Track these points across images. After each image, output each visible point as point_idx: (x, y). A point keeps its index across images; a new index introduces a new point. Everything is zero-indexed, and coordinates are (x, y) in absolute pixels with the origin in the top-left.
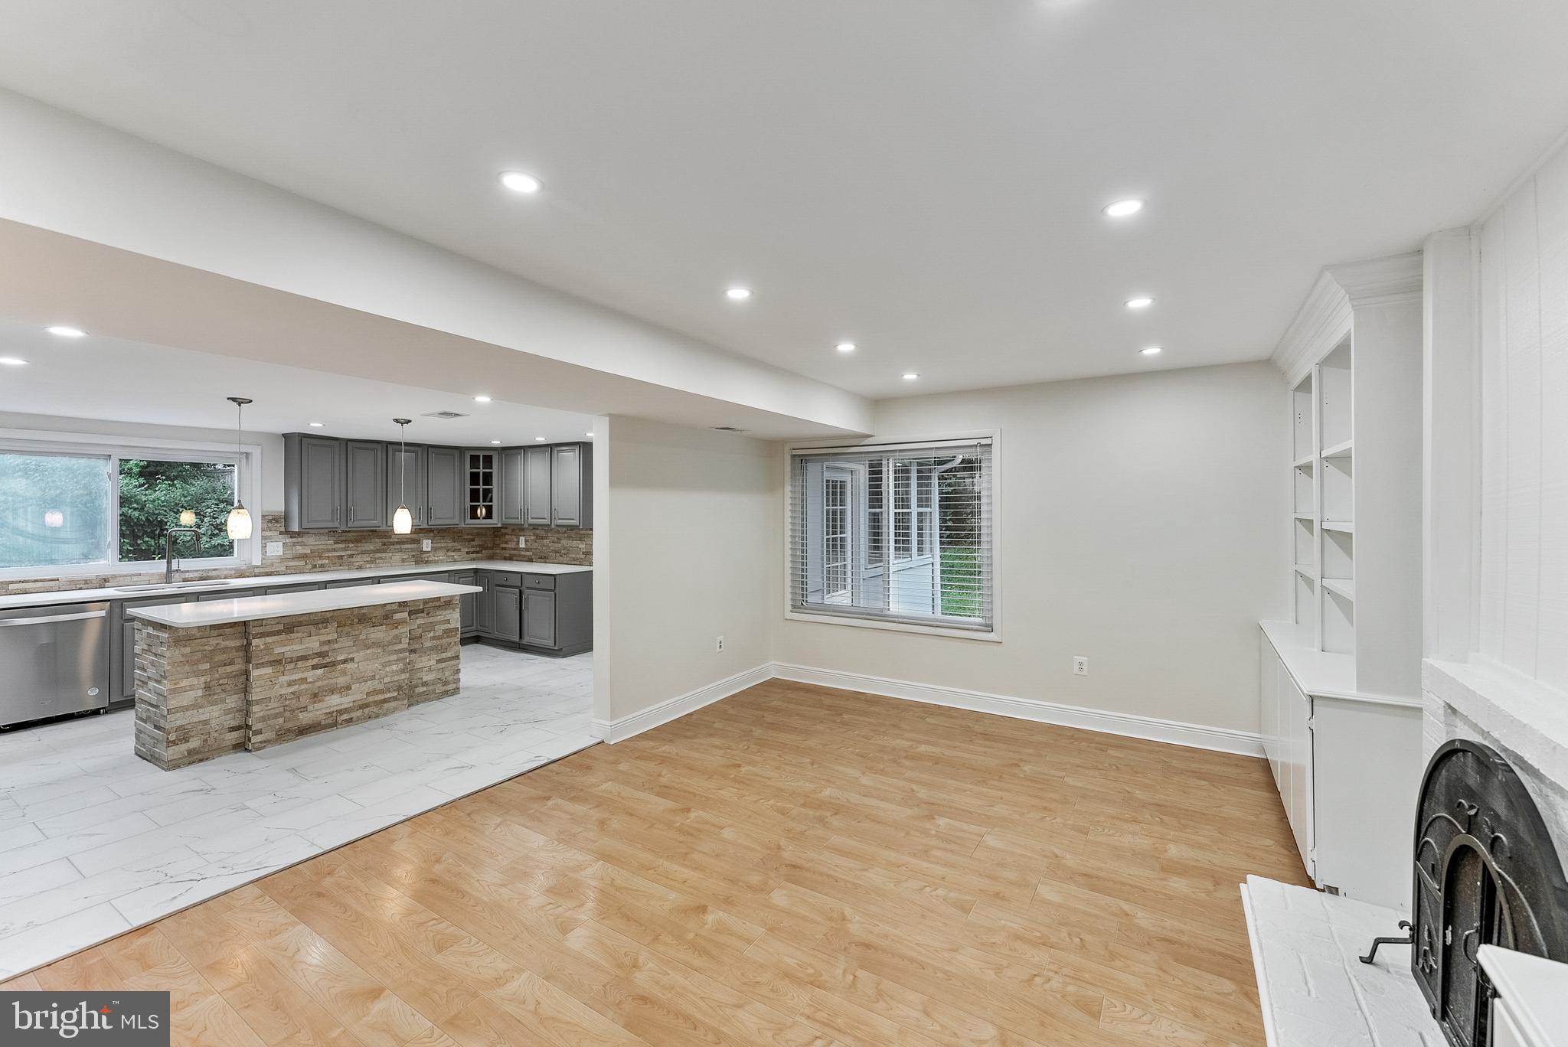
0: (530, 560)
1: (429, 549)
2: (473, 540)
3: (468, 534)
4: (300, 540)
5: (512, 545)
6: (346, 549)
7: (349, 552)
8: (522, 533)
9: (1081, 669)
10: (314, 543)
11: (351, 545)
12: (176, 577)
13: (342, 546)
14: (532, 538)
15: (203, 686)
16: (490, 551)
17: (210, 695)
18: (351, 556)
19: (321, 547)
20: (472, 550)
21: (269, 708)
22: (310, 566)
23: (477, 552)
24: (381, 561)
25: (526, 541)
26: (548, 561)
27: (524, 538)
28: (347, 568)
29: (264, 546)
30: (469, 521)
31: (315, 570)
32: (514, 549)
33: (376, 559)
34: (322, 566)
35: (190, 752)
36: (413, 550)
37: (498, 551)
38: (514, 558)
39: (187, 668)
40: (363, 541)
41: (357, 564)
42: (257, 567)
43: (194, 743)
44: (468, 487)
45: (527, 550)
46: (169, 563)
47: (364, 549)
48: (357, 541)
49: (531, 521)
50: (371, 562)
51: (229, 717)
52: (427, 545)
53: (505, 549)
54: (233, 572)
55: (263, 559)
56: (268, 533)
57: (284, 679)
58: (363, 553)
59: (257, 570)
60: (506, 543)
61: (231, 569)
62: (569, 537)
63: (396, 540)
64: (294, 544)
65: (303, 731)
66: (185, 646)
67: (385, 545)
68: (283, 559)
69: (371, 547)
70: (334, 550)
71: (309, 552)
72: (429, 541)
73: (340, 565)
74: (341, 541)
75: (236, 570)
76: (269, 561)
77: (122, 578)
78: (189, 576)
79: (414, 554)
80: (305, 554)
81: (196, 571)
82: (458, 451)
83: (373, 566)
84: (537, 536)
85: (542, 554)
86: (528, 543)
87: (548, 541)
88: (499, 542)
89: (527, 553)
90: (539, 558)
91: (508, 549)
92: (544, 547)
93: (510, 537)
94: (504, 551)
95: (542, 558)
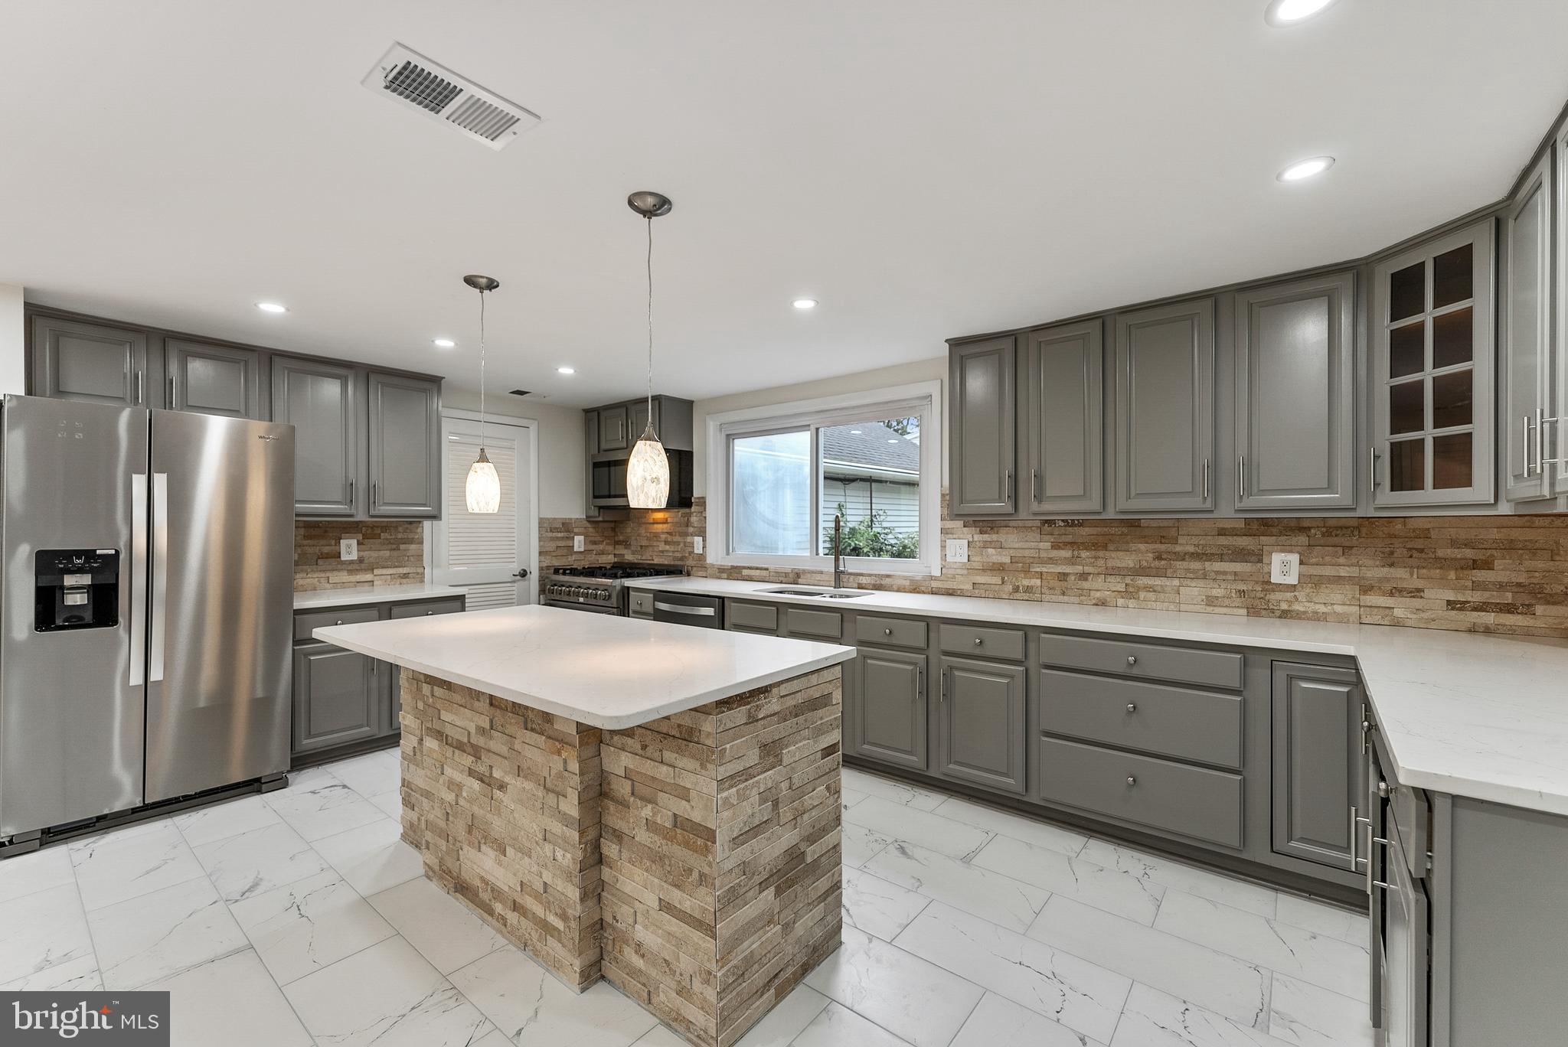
1: (1292, 579)
4: (994, 537)
6: (1071, 561)
7: (1079, 569)
10: (1017, 546)
11: (1084, 554)
12: (844, 578)
13: (1066, 553)
18: (1084, 576)
19: (1027, 553)
22: (1009, 588)
23: (1504, 609)
24: (1152, 595)
28: (1076, 600)
29: (943, 547)
30: (1388, 497)
31: (1018, 596)
33: (1139, 589)
34: (1028, 589)
36: (1239, 578)
40: (1111, 547)
41: (1098, 594)
42: (936, 579)
44: (1383, 383)
47: (1110, 564)
48: (1099, 545)
50: (1129, 593)
52: (1283, 567)
54: (907, 583)
56: (949, 524)
58: (1112, 572)
59: (935, 584)
61: (905, 578)
63: (1192, 549)
64: (986, 545)
67: (1159, 558)
69: (1127, 560)
70: (1051, 561)
71: (1008, 560)
72: (1294, 558)
73: (1064, 594)
74: (1066, 544)
75: (912, 581)
76: (951, 572)
77: (809, 575)
78: (864, 580)
79: (1242, 587)
80: (1002, 564)
81: (870, 575)
82: (1349, 277)
83: (1132, 603)
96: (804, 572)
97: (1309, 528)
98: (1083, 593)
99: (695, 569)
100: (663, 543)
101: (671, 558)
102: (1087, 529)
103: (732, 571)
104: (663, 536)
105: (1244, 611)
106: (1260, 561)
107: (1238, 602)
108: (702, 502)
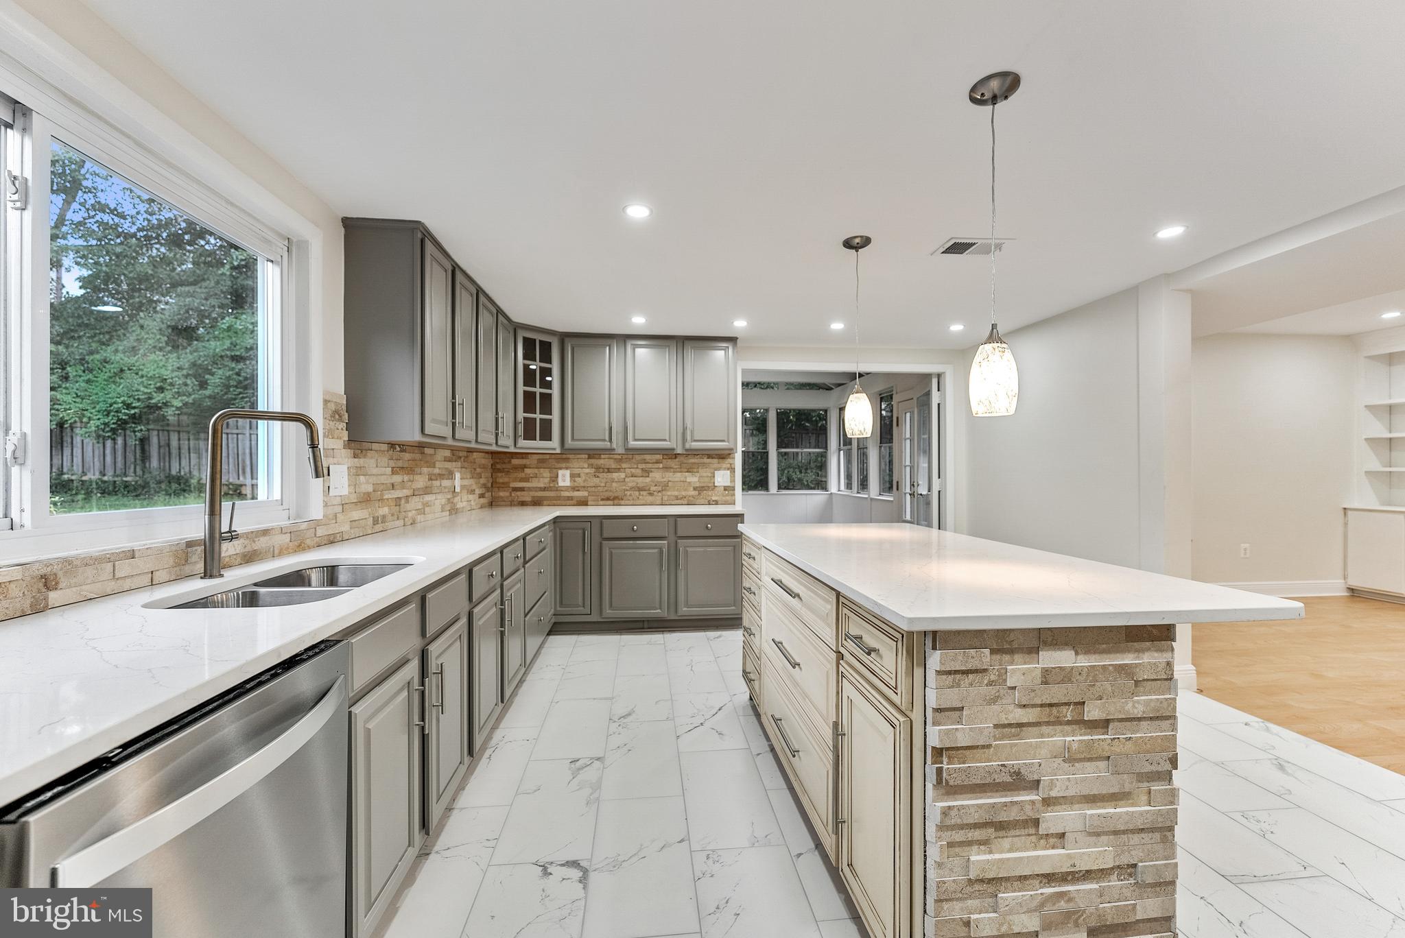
0: (583, 503)
1: (459, 490)
3: (479, 466)
4: (362, 462)
5: (543, 483)
6: (402, 486)
7: (404, 492)
8: (564, 465)
9: (1245, 554)
10: (376, 471)
11: (406, 478)
13: (398, 478)
14: (587, 471)
16: (490, 494)
19: (381, 479)
20: (481, 491)
22: (372, 521)
23: (483, 496)
24: (427, 509)
25: (572, 476)
26: (622, 502)
27: (568, 473)
28: (403, 522)
29: (327, 474)
31: (376, 528)
32: (544, 489)
33: (425, 505)
34: (381, 521)
36: (449, 490)
37: (502, 494)
38: (545, 502)
40: (415, 470)
41: (411, 516)
42: (319, 523)
44: (521, 388)
45: (574, 489)
46: (214, 512)
47: (415, 485)
48: (408, 469)
49: (632, 444)
50: (421, 511)
52: (458, 482)
53: (522, 489)
54: (289, 538)
55: (326, 505)
58: (416, 493)
59: (321, 531)
60: (527, 480)
61: (286, 532)
62: (666, 468)
63: (438, 472)
64: (358, 470)
67: (430, 479)
68: (347, 504)
69: (420, 482)
70: (393, 486)
71: (371, 489)
72: (459, 475)
74: (399, 469)
75: (293, 533)
76: (332, 511)
82: (514, 327)
83: (422, 518)
84: (598, 468)
85: (610, 494)
86: (577, 479)
87: (623, 475)
88: (506, 480)
89: (576, 494)
90: (602, 500)
91: (530, 489)
92: (614, 484)
93: (536, 471)
94: (519, 493)
95: (608, 499)
97: (461, 457)
102: (407, 454)
105: (448, 512)
106: (453, 478)
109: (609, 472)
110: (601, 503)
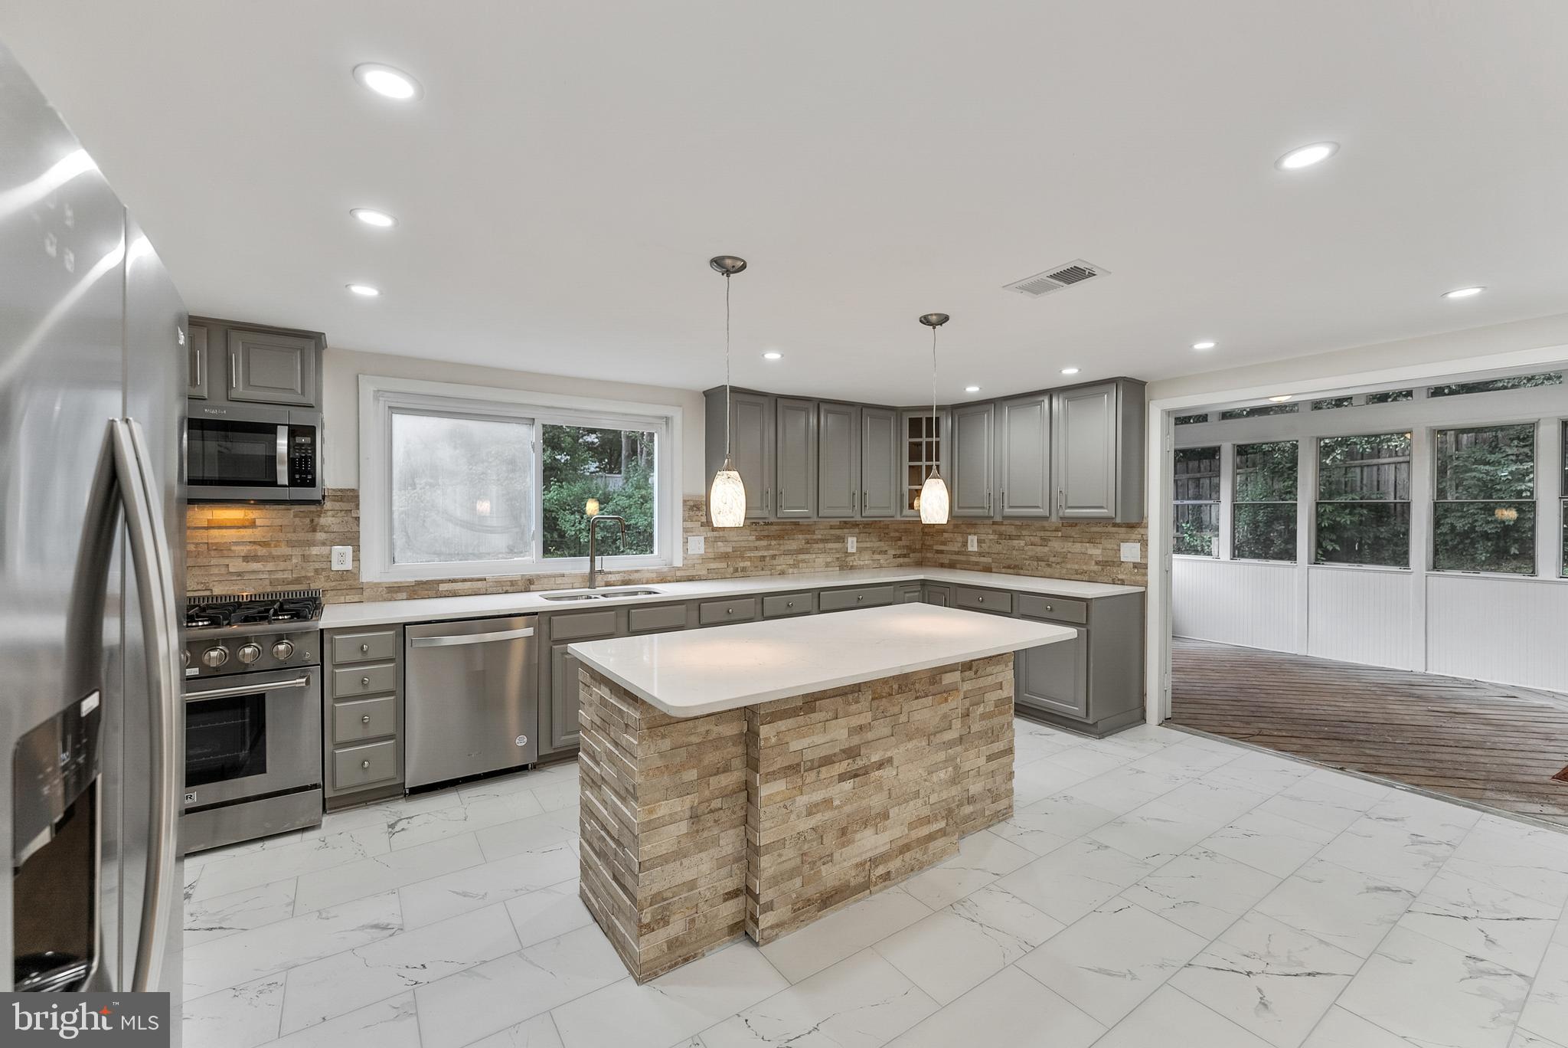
0: (987, 570)
1: (854, 551)
2: (900, 539)
3: (897, 531)
5: (956, 547)
6: (768, 548)
7: (771, 552)
8: (973, 531)
10: (736, 539)
11: (773, 543)
12: (599, 578)
13: (764, 543)
14: (991, 537)
15: (688, 814)
16: (918, 555)
17: (697, 831)
18: (773, 557)
19: (743, 544)
20: (898, 552)
21: (783, 858)
22: (731, 569)
23: (905, 556)
24: (805, 565)
25: (979, 541)
26: (1021, 572)
27: (975, 538)
28: (769, 573)
29: (686, 542)
30: (907, 512)
31: (737, 574)
32: (958, 553)
33: (799, 562)
34: (744, 569)
35: (673, 944)
36: (837, 551)
37: (929, 555)
38: (958, 566)
39: (666, 780)
40: (788, 537)
41: (779, 568)
42: (679, 569)
43: (676, 927)
44: (906, 463)
45: (981, 554)
46: (592, 561)
47: (786, 548)
48: (779, 537)
49: (1008, 511)
50: (795, 566)
51: (724, 871)
52: (852, 544)
53: (941, 552)
54: (654, 575)
55: (685, 559)
56: (689, 525)
57: (803, 800)
58: (786, 553)
59: (679, 574)
60: (944, 543)
61: (652, 571)
62: (1065, 537)
63: (820, 537)
64: (716, 540)
65: (829, 899)
66: (663, 737)
67: (808, 543)
68: (704, 559)
69: (793, 545)
70: (757, 548)
71: (731, 550)
72: (855, 539)
73: (763, 570)
74: (765, 536)
75: (658, 572)
76: (690, 562)
77: (546, 580)
78: (612, 578)
79: (838, 556)
80: (727, 553)
81: (619, 572)
82: (895, 413)
83: (796, 570)
84: (1001, 534)
85: (1010, 562)
86: (983, 545)
87: (1022, 543)
88: (932, 542)
89: (983, 559)
90: (1004, 567)
91: (948, 552)
92: (1014, 552)
93: (952, 535)
94: (939, 555)
95: (1009, 567)
96: (539, 577)
97: (859, 525)
98: (773, 567)
99: (329, 594)
100: (241, 559)
101: (267, 582)
102: (775, 527)
103: (416, 588)
104: (243, 550)
105: (838, 568)
106: (844, 542)
107: (837, 563)
108: (350, 498)
109: (1010, 539)
110: (1004, 570)
